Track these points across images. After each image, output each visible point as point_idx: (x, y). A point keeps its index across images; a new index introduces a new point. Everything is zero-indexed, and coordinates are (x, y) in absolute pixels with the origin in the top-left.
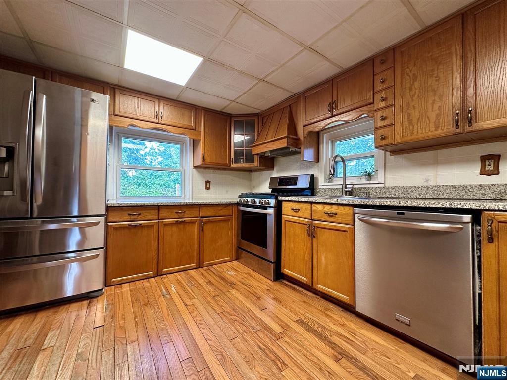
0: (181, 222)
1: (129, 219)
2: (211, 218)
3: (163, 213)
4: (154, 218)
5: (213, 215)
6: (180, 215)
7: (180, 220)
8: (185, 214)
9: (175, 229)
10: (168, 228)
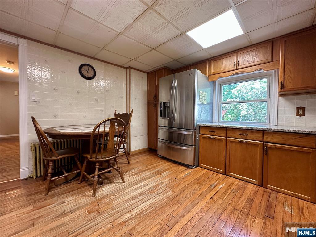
0: (243, 143)
1: (209, 134)
2: (278, 145)
3: (230, 133)
4: (223, 136)
5: (281, 143)
6: (243, 137)
7: (243, 140)
8: (248, 137)
9: (238, 146)
10: (233, 145)
